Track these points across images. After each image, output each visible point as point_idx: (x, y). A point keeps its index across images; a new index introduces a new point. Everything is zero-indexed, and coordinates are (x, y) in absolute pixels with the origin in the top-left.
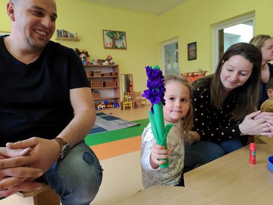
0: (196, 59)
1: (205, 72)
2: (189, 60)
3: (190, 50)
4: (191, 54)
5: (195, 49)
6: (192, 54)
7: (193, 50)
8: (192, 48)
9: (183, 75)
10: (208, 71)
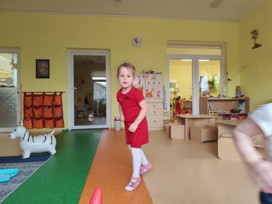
0: (48, 77)
1: (61, 93)
2: (37, 77)
3: (40, 67)
5: (47, 67)
6: (42, 71)
7: (45, 68)
9: (27, 94)
10: (64, 92)
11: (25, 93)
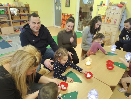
0: (69, 7)
2: (66, 7)
4: (67, 3)
8: (68, 1)
9: (63, 14)
10: (74, 14)
11: (62, 14)
